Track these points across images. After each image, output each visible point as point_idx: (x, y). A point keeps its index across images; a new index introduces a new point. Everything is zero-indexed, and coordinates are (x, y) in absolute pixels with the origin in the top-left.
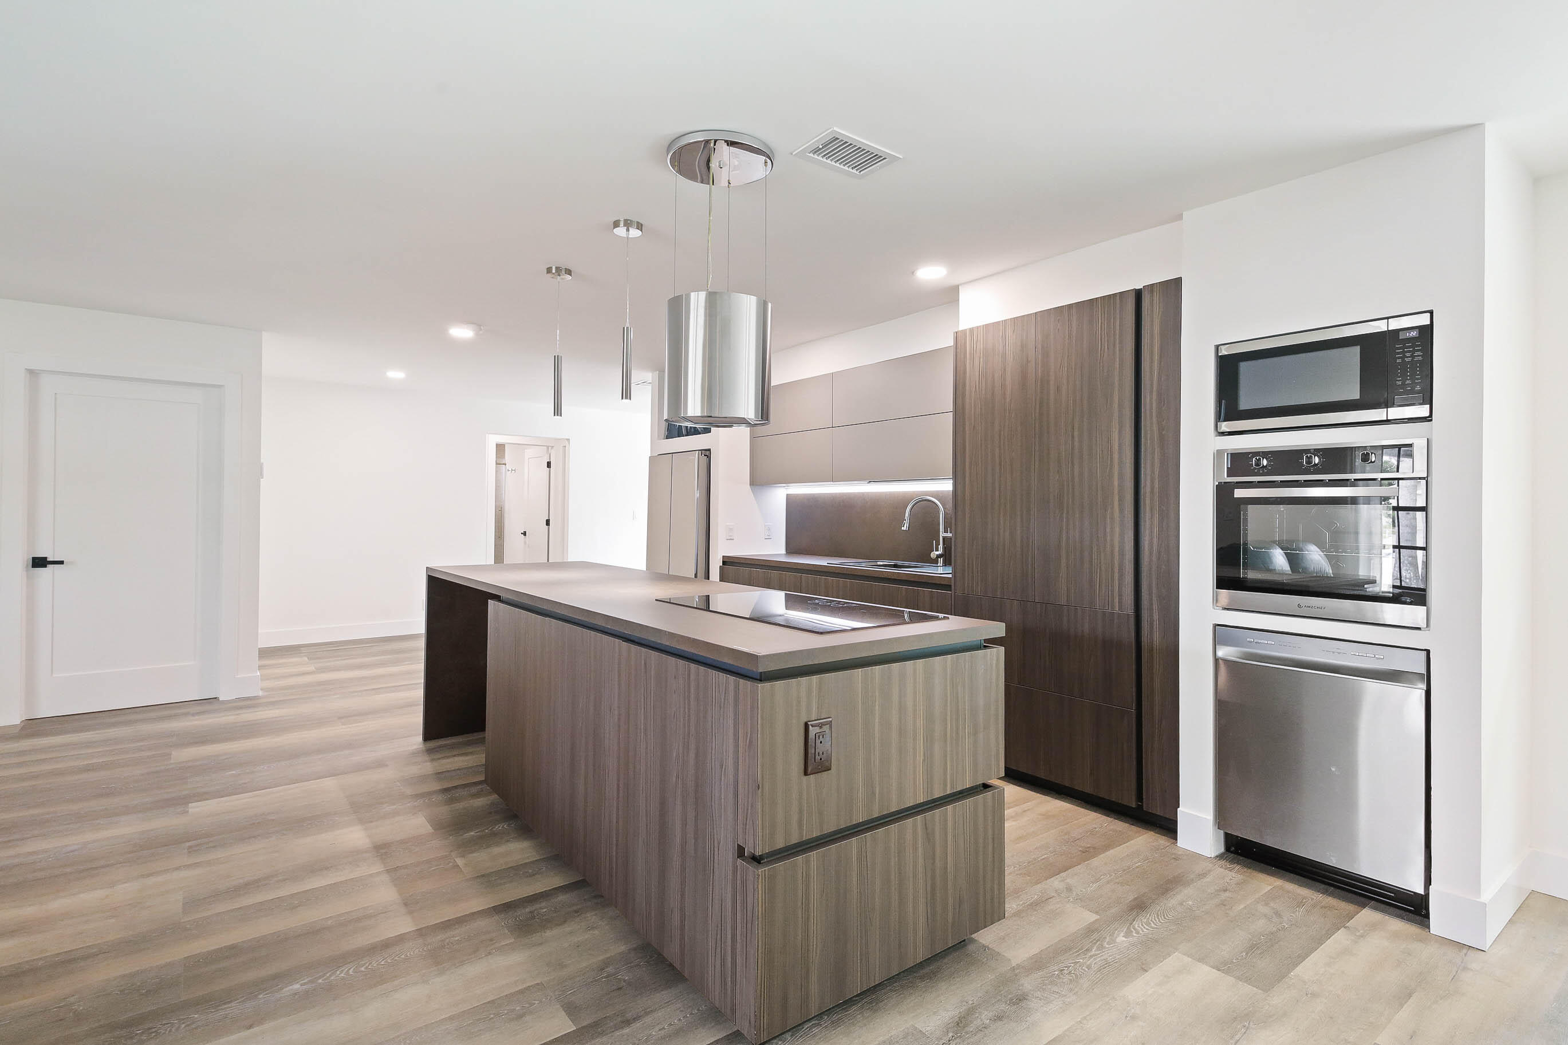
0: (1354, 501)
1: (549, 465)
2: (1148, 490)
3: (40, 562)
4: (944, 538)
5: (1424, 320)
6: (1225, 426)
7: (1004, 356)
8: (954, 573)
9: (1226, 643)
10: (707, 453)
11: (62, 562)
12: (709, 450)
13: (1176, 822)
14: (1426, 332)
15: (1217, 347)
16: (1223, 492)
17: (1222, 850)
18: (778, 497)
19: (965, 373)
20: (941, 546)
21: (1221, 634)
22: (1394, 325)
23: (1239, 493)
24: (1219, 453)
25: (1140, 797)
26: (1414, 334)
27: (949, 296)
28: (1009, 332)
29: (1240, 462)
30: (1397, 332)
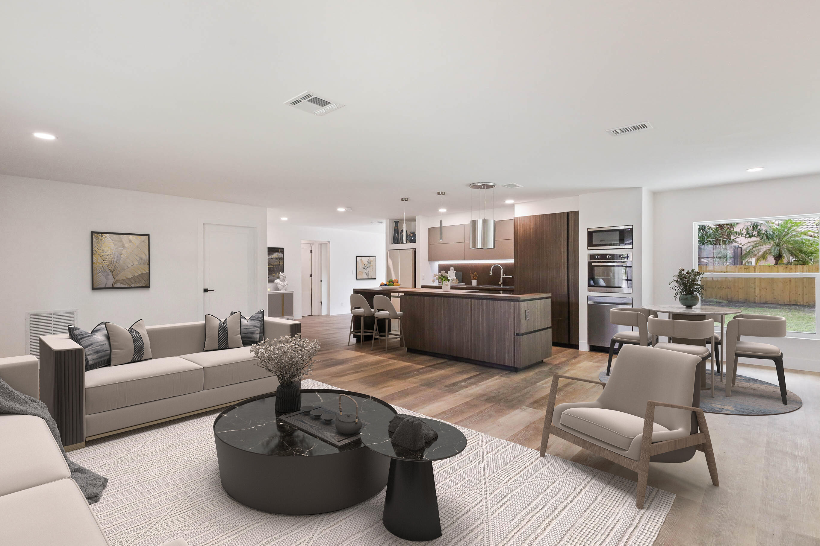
0: (614, 266)
1: (311, 251)
2: (571, 263)
3: (206, 290)
4: (503, 278)
5: (631, 227)
6: (590, 248)
7: (530, 226)
8: (515, 288)
9: (590, 300)
10: (415, 250)
11: (213, 290)
12: (415, 249)
13: (578, 345)
14: (632, 229)
15: (588, 229)
16: (589, 264)
17: (589, 350)
18: (436, 264)
19: (518, 229)
20: (502, 280)
21: (589, 298)
22: (626, 227)
23: (593, 264)
24: (589, 254)
25: (569, 340)
26: (629, 230)
27: (512, 206)
28: (531, 220)
29: (593, 257)
30: (626, 229)
